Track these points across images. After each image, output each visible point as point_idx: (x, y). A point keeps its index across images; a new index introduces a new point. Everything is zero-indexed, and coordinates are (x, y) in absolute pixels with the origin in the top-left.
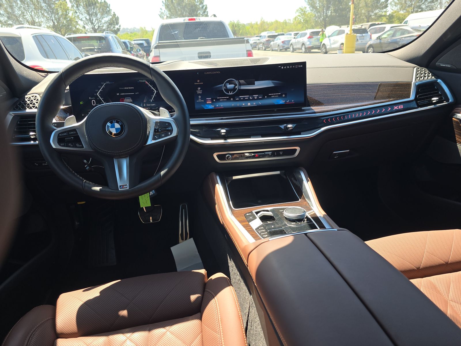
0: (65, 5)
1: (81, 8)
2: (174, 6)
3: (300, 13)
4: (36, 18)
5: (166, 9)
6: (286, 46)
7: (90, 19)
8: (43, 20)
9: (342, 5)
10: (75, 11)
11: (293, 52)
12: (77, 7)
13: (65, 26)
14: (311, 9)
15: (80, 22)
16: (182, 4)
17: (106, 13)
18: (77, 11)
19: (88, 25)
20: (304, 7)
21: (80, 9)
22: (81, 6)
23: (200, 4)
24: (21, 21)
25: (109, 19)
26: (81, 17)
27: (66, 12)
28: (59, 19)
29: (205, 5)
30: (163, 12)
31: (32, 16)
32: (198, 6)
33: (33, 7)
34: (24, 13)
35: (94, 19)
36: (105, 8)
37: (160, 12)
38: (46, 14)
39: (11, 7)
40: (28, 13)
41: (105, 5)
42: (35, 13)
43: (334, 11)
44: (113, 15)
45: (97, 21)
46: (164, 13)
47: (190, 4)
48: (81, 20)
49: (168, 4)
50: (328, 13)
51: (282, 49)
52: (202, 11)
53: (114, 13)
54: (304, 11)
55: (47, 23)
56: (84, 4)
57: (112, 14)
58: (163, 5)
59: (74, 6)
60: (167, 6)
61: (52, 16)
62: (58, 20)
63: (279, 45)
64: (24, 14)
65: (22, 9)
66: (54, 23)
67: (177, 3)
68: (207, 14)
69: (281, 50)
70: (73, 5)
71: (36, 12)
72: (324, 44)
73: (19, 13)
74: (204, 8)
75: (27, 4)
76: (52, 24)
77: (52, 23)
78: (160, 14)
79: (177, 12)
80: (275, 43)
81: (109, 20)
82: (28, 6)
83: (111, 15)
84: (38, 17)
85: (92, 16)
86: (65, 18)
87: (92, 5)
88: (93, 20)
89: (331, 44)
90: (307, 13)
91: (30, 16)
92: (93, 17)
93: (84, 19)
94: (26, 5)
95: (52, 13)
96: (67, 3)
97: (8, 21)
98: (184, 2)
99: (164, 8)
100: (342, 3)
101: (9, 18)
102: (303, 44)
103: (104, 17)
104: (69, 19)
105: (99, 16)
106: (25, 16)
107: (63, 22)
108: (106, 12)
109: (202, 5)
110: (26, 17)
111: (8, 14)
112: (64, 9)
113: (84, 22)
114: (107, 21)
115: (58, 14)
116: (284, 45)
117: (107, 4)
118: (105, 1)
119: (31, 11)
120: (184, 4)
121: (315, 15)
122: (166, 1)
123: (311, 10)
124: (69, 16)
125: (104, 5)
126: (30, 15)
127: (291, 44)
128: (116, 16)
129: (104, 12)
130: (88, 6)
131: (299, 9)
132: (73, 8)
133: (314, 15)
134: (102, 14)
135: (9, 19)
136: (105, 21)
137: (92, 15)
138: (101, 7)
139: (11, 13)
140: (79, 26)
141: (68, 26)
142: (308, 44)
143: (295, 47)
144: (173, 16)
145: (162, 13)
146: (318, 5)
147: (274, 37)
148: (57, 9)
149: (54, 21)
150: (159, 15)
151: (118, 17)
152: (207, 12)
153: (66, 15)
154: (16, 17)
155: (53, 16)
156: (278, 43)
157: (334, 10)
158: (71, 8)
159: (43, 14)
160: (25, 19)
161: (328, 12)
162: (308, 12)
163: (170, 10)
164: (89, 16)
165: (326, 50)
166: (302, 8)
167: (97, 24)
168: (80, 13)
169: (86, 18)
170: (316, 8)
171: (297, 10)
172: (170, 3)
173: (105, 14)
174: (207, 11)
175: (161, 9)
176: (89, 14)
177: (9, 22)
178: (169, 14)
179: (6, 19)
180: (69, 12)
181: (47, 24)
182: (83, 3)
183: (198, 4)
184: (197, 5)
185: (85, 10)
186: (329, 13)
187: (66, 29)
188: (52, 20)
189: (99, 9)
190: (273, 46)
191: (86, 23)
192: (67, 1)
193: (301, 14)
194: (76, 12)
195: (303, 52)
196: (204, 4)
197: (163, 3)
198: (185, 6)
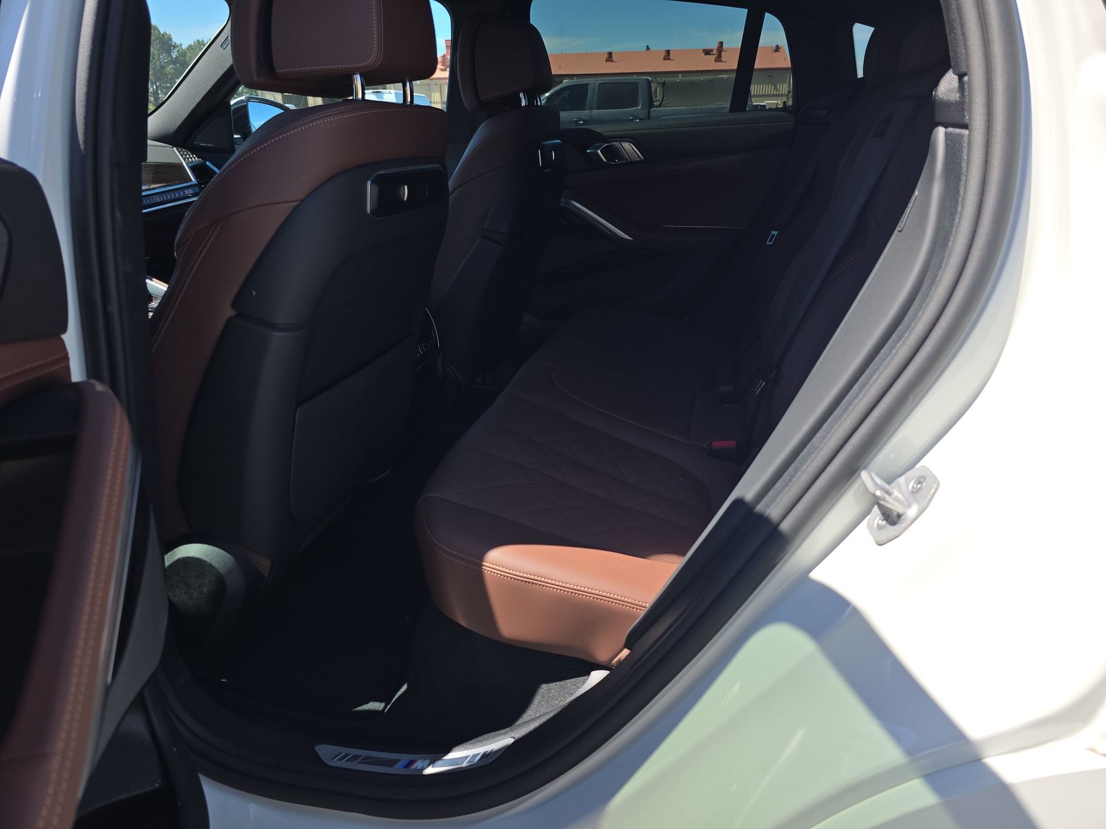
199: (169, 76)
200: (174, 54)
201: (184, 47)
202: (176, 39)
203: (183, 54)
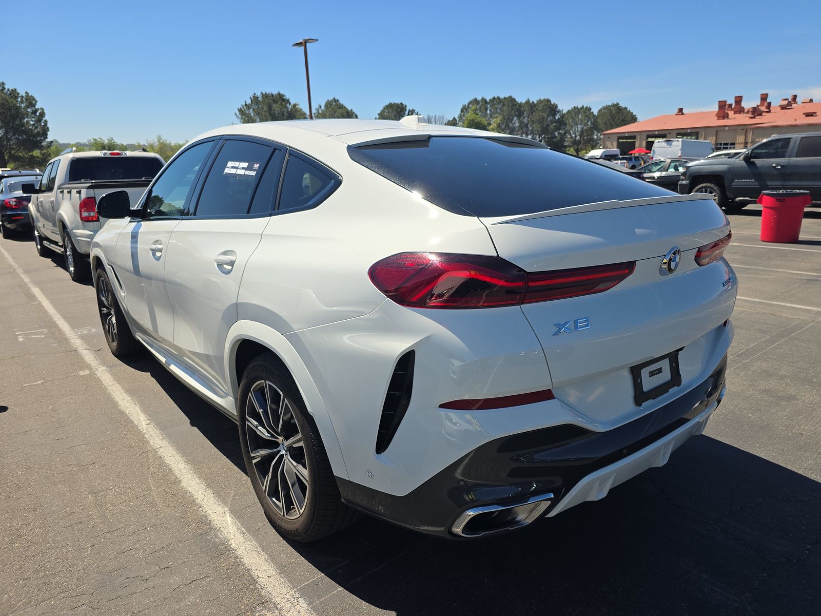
23: (28, 107)
29: (39, 109)
32: (23, 109)
47: (3, 104)
52: (33, 119)
68: (46, 125)
74: (38, 114)
109: (33, 108)
152: (46, 121)
174: (44, 119)
183: (23, 105)
184: (20, 107)
196: (37, 107)
199: (550, 131)
200: (557, 117)
201: (565, 112)
202: (560, 108)
203: (563, 116)
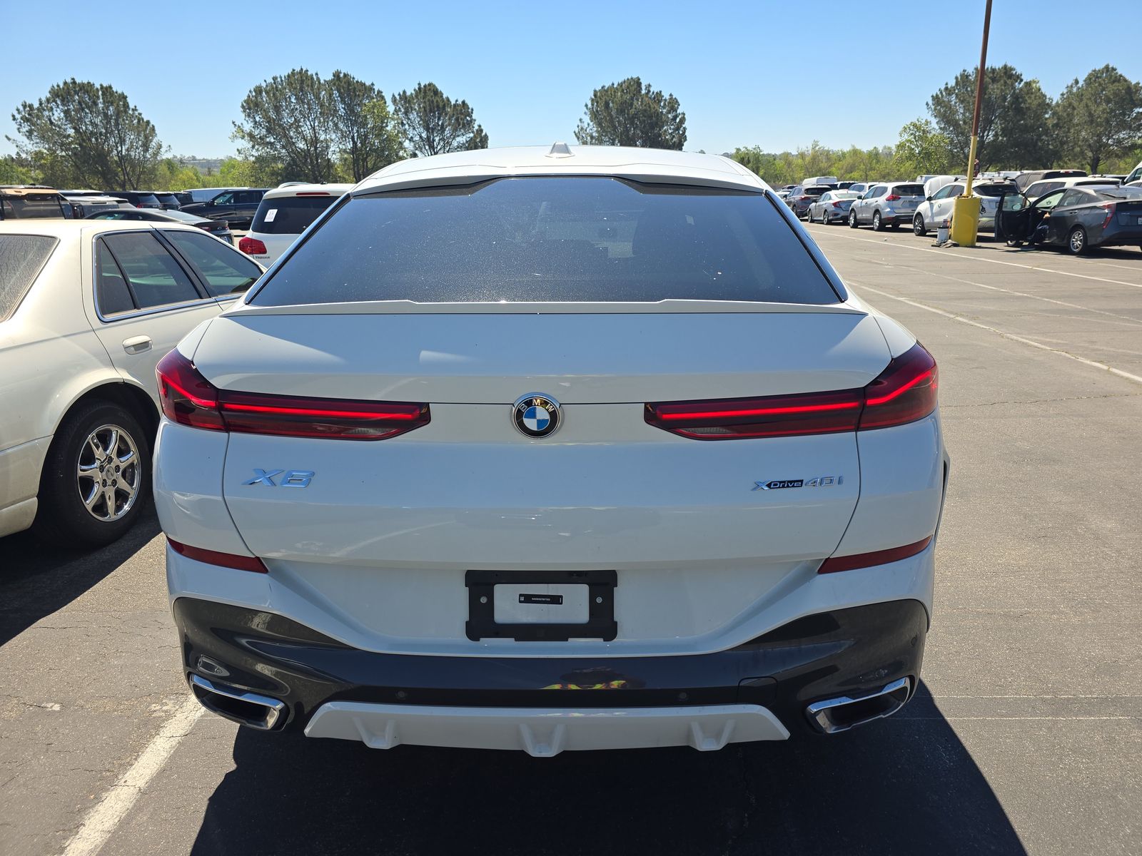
0: (382, 109)
1: (413, 116)
2: (610, 115)
3: (912, 134)
4: (321, 132)
5: (592, 121)
6: (842, 214)
7: (428, 138)
8: (333, 136)
9: (1024, 119)
10: (400, 121)
11: (855, 226)
12: (406, 113)
13: (375, 151)
14: (943, 126)
15: (407, 144)
16: (628, 110)
17: (464, 126)
18: (405, 122)
19: (423, 149)
20: (924, 121)
21: (411, 117)
22: (413, 111)
23: (669, 112)
24: (292, 138)
25: (468, 139)
26: (411, 133)
27: (382, 122)
28: (366, 136)
29: (680, 114)
30: (585, 128)
31: (314, 128)
32: (665, 115)
33: (319, 110)
34: (300, 122)
35: (437, 139)
36: (462, 116)
37: (578, 126)
38: (341, 126)
39: (277, 109)
40: (308, 123)
41: (463, 111)
42: (320, 122)
43: (1003, 133)
44: (477, 130)
45: (442, 143)
46: (586, 130)
47: (645, 111)
48: (411, 140)
49: (597, 111)
50: (988, 135)
51: (832, 220)
52: (672, 127)
53: (480, 126)
54: (924, 130)
55: (340, 143)
56: (420, 108)
57: (475, 130)
58: (585, 113)
59: (401, 111)
60: (595, 115)
61: (352, 130)
62: (364, 138)
63: (826, 210)
64: (300, 124)
65: (297, 113)
66: (355, 143)
67: (617, 109)
68: (684, 132)
69: (829, 223)
70: (398, 108)
71: (322, 121)
72: (919, 214)
73: (289, 121)
74: (678, 120)
75: (308, 104)
76: (350, 146)
77: (351, 143)
78: (577, 132)
79: (616, 128)
80: (819, 206)
81: (467, 142)
82: (309, 109)
83: (473, 132)
84: (325, 131)
85: (433, 132)
86: (378, 136)
87: (436, 109)
88: (434, 140)
89: (933, 216)
90: (930, 136)
91: (310, 127)
92: (435, 134)
93: (417, 138)
94: (306, 106)
95: (354, 123)
96: (387, 105)
97: (266, 137)
98: (634, 107)
99: (587, 119)
100: (1024, 114)
101: (269, 130)
102: (877, 211)
103: (458, 136)
104: (386, 136)
105: (447, 132)
106: (300, 127)
107: (374, 143)
108: (464, 123)
109: (675, 113)
110: (303, 129)
111: (268, 122)
112: (378, 116)
113: (415, 145)
114: (463, 144)
115: (364, 125)
116: (839, 211)
117: (469, 108)
118: (463, 102)
119: (314, 119)
120: (632, 111)
121: (952, 141)
122: (593, 105)
123: (941, 128)
124: (386, 131)
125: (461, 110)
126: (311, 125)
127: (853, 210)
128: (483, 134)
129: (459, 125)
130: (428, 111)
131: (911, 125)
132: (398, 115)
133: (947, 141)
134: (455, 130)
135: (270, 133)
136: (459, 142)
137: (433, 129)
138: (454, 115)
139: (274, 120)
140: (405, 151)
141: (383, 151)
142: (887, 211)
143: (859, 216)
144: (605, 136)
145: (582, 129)
146: (961, 116)
147: (820, 191)
148: (365, 116)
149: (356, 140)
150: (575, 132)
151: (486, 135)
152: (685, 129)
153: (382, 128)
154: (284, 129)
155: (355, 129)
156: (824, 206)
157: (1003, 129)
158: (394, 114)
159: (336, 125)
160: (299, 133)
161: (986, 134)
162: (933, 132)
163: (599, 124)
164: (428, 131)
165: (923, 227)
166: (918, 124)
167: (440, 149)
168: (409, 125)
169: (421, 137)
170: (956, 125)
171: (905, 128)
172: (603, 108)
173: (460, 129)
175: (581, 120)
176: (427, 129)
177: (268, 140)
178: (597, 131)
179: (264, 132)
180: (387, 123)
181: (340, 146)
182: (419, 105)
183: (665, 111)
184: (662, 112)
185: (421, 119)
186: (990, 137)
187: (378, 158)
188: (353, 138)
189: (449, 119)
190: (813, 211)
191: (419, 146)
192: (386, 100)
193: (915, 138)
194: (403, 124)
195: (876, 228)
196: (678, 112)
197: (587, 108)
198: (635, 116)
